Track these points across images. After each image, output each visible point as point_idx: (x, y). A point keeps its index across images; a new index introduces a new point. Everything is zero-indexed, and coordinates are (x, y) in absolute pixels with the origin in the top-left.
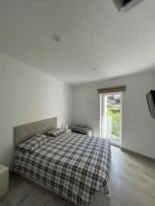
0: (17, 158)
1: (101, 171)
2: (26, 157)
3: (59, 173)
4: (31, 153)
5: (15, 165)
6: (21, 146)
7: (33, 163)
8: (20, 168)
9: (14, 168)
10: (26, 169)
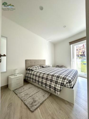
0: (27, 73)
1: (67, 77)
2: (30, 73)
3: (45, 78)
4: (32, 71)
5: (26, 76)
6: (28, 68)
7: (33, 75)
8: (28, 77)
9: (26, 77)
10: (30, 78)
